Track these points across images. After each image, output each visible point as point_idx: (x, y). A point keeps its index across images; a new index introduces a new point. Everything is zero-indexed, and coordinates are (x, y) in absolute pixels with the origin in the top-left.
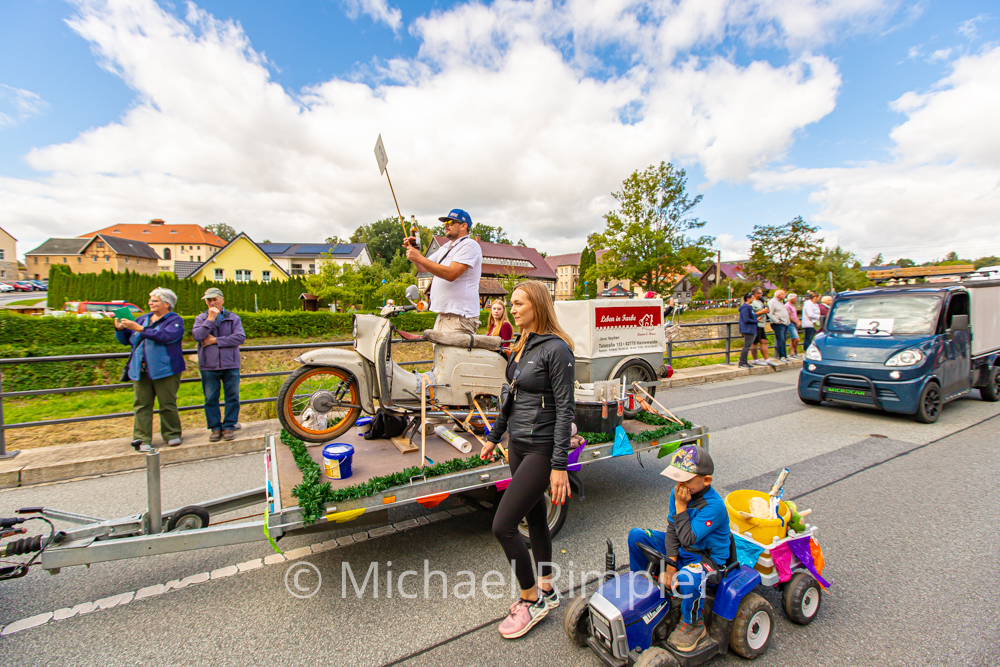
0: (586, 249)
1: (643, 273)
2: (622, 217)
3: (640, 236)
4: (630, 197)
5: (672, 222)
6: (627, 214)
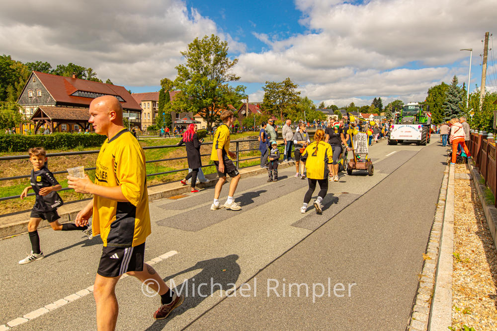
0: (162, 90)
2: (189, 68)
4: (193, 55)
6: (192, 67)
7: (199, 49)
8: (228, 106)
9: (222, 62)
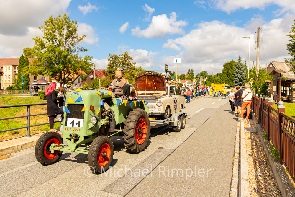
0: (23, 57)
1: (57, 72)
2: (45, 41)
3: (55, 53)
4: (49, 30)
5: (71, 47)
6: (48, 39)
7: (53, 25)
8: (78, 71)
9: (73, 36)
